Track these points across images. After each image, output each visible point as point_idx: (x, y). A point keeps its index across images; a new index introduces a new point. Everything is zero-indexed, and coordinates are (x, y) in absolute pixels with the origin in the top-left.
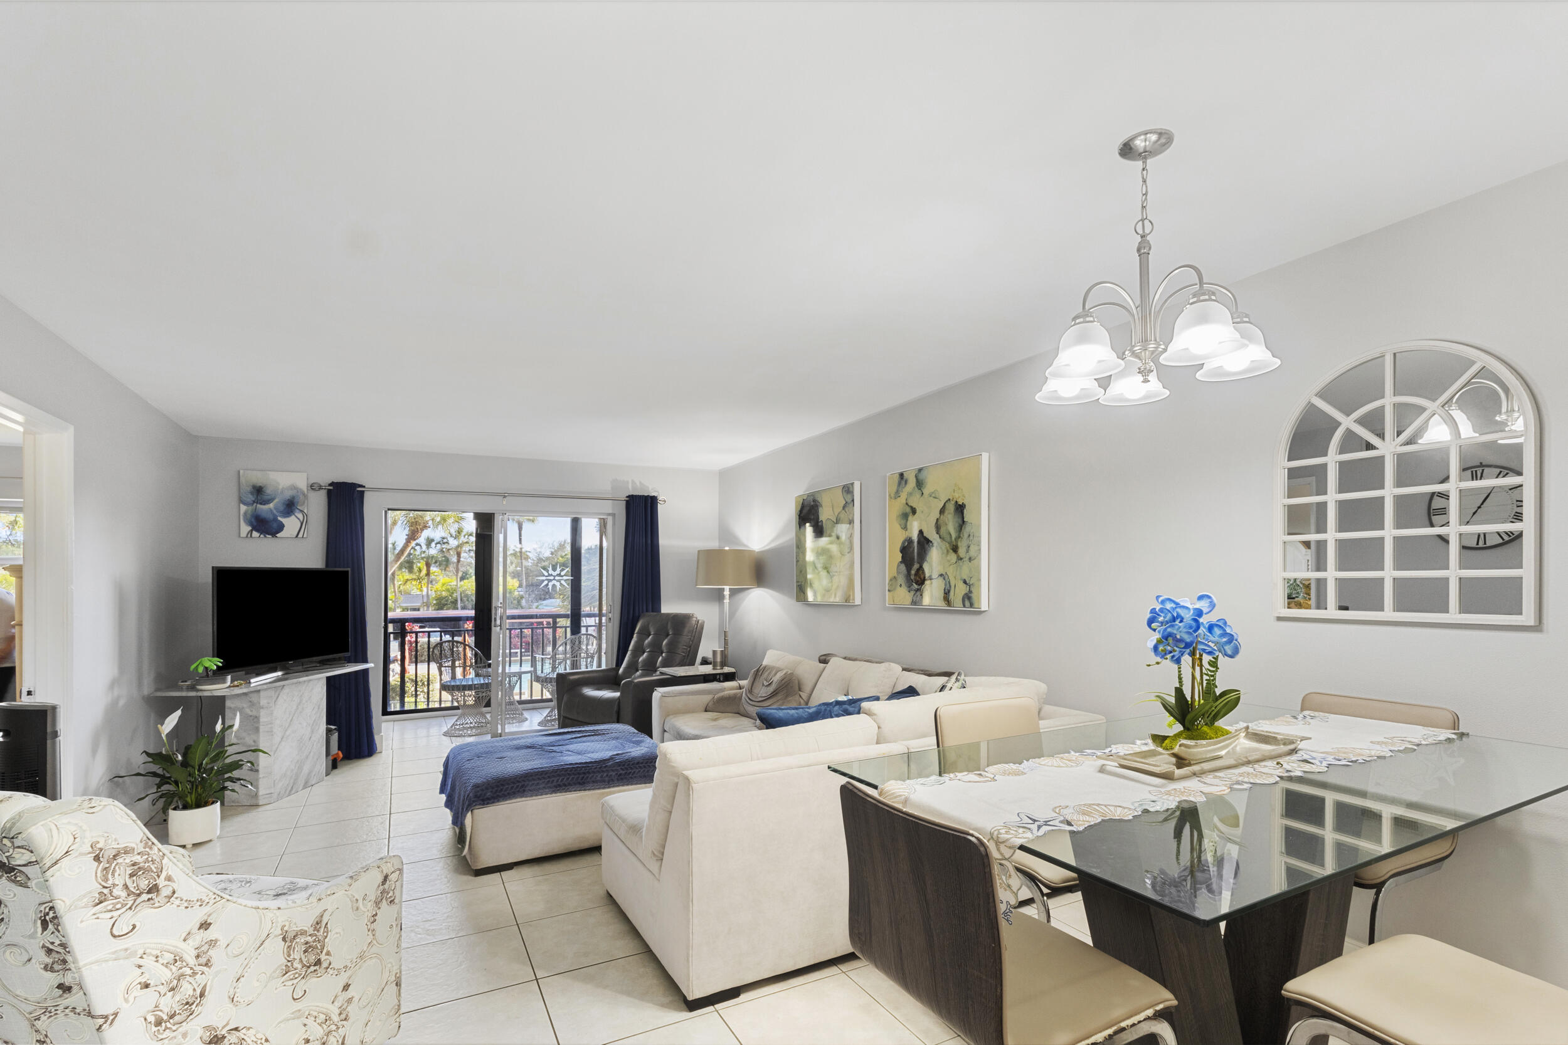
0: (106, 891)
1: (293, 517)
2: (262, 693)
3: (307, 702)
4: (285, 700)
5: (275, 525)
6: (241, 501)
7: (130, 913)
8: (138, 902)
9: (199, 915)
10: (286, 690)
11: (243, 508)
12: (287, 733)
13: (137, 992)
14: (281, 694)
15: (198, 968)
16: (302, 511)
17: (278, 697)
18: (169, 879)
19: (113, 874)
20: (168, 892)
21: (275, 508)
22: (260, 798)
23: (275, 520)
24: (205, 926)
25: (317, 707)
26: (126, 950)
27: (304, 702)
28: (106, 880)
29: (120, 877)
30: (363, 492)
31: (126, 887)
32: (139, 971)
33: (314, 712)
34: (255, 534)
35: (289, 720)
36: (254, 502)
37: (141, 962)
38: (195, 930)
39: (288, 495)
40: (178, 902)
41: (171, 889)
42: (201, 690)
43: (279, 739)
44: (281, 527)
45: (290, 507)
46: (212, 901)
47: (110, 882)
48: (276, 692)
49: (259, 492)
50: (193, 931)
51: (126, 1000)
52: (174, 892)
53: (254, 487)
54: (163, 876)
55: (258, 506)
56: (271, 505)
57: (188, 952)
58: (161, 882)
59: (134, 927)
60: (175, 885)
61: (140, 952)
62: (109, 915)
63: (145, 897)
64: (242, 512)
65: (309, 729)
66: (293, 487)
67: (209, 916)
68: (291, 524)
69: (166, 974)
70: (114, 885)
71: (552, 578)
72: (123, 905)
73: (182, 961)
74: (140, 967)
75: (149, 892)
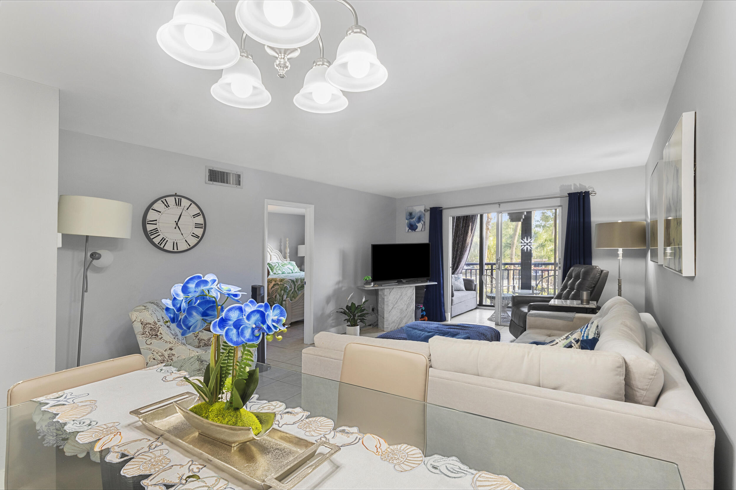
0: (144, 332)
1: (420, 223)
2: (385, 290)
3: (404, 295)
4: (394, 294)
5: (415, 227)
6: (407, 219)
7: (150, 339)
8: (152, 337)
9: (170, 346)
10: (394, 290)
11: (407, 221)
12: (395, 306)
13: (152, 360)
14: (392, 291)
15: (169, 360)
16: (423, 220)
17: (390, 292)
18: (161, 333)
19: (146, 328)
20: (160, 337)
21: (415, 220)
22: (385, 328)
23: (415, 225)
24: (171, 349)
25: (409, 298)
26: (149, 348)
27: (403, 295)
28: (144, 330)
29: (147, 330)
30: (442, 210)
31: (149, 332)
32: (152, 355)
33: (409, 299)
34: (410, 231)
35: (396, 301)
36: (409, 219)
37: (153, 352)
38: (168, 349)
39: (419, 215)
40: (163, 340)
41: (161, 336)
42: (365, 287)
43: (391, 308)
44: (417, 227)
45: (419, 219)
46: (174, 343)
47: (145, 330)
48: (389, 290)
49: (411, 215)
50: (167, 350)
51: (150, 361)
52: (162, 338)
53: (409, 213)
54: (159, 332)
55: (411, 220)
56: (414, 219)
57: (166, 354)
58: (159, 334)
59: (151, 343)
60: (163, 336)
61: (153, 350)
62: (145, 338)
63: (154, 336)
64: (406, 222)
65: (406, 306)
66: (420, 212)
67: (173, 347)
68: (420, 225)
69: (160, 358)
70: (146, 331)
71: (526, 244)
72: (149, 337)
73: (164, 356)
74: (153, 354)
75: (155, 336)
